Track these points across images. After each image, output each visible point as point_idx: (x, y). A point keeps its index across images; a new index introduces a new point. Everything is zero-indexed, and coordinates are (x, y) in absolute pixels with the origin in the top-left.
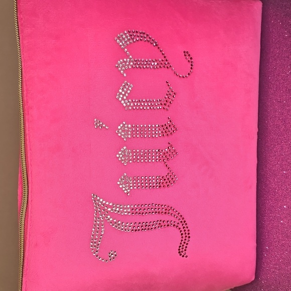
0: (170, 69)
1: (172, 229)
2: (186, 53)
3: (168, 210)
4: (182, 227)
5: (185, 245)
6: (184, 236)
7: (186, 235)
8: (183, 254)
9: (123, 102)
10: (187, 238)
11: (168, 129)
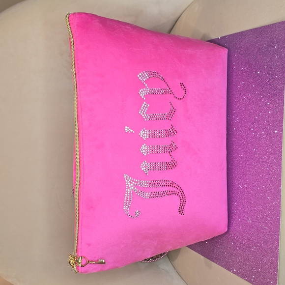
0: (172, 94)
1: (174, 196)
2: (181, 84)
3: (172, 184)
4: (181, 195)
5: (183, 207)
6: (182, 200)
7: (183, 200)
8: (181, 212)
9: (143, 116)
10: (184, 202)
11: (172, 132)
